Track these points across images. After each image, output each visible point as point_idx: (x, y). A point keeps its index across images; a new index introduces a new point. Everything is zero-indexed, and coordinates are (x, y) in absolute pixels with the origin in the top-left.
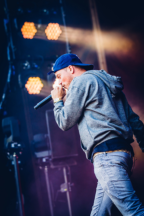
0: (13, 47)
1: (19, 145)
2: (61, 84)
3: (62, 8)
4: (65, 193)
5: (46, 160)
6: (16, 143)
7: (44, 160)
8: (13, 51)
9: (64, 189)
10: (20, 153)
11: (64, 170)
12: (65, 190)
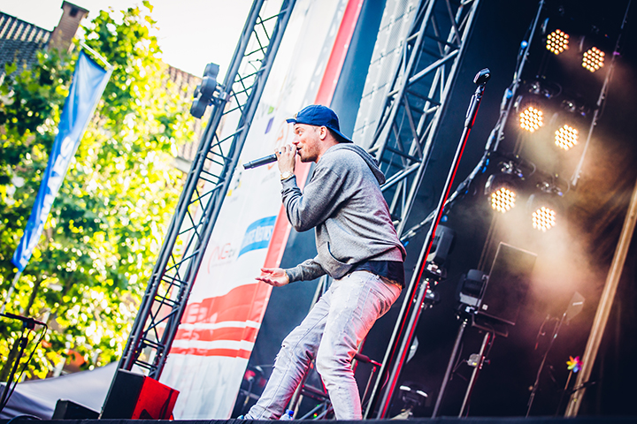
0: (501, 133)
1: (439, 271)
2: (296, 144)
3: (596, 112)
4: (473, 367)
5: (471, 310)
6: (437, 267)
7: (468, 310)
8: (499, 139)
9: (473, 361)
10: (436, 283)
11: (487, 336)
12: (474, 364)
